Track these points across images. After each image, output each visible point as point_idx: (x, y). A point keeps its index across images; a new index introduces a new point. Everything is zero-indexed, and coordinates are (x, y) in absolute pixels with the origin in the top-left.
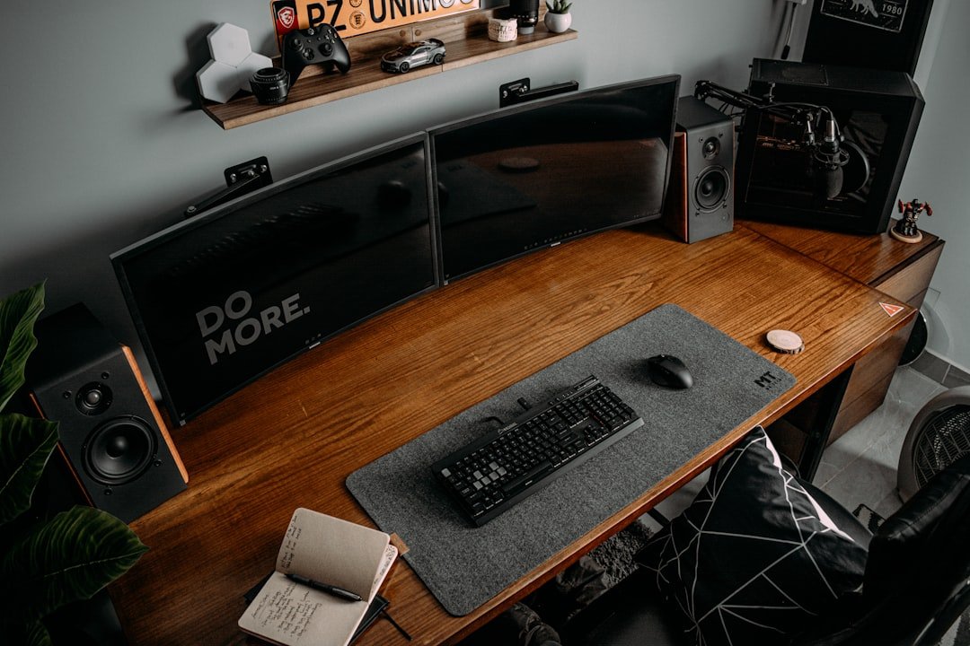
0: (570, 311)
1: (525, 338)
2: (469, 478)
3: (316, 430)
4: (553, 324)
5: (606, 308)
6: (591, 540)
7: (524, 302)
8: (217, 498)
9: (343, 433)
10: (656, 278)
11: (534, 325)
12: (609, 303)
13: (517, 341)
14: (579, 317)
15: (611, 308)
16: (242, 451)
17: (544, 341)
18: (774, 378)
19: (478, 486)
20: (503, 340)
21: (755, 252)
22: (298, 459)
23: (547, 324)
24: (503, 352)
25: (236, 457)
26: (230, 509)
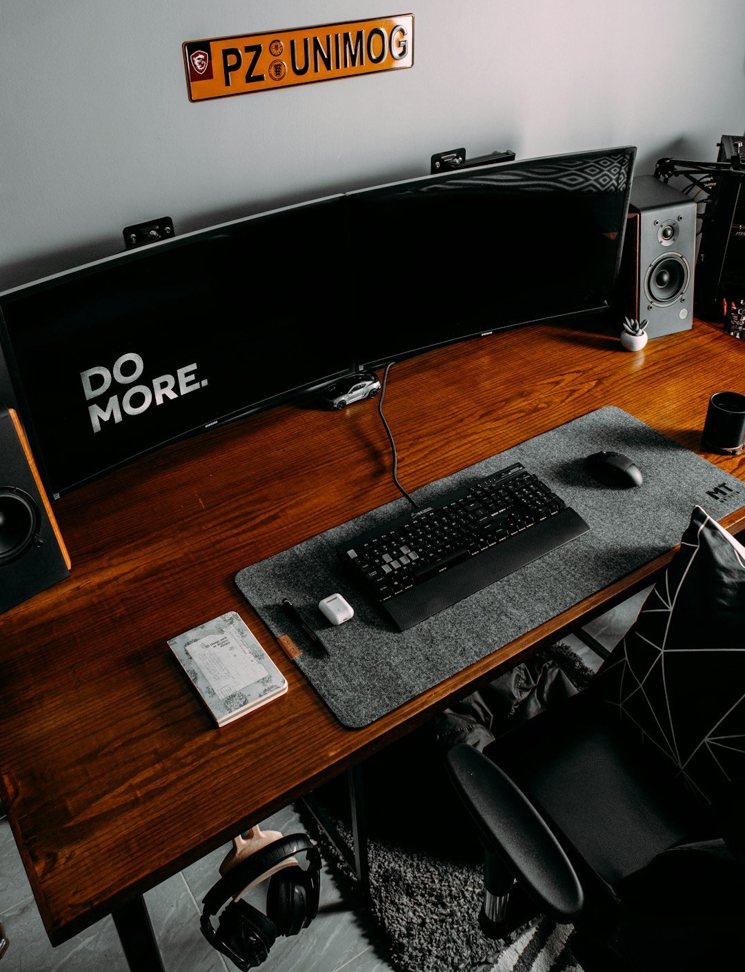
0: (501, 408)
1: (451, 434)
2: (377, 561)
3: (215, 522)
4: (482, 420)
5: (543, 405)
6: (521, 650)
7: (450, 397)
8: (98, 592)
9: (244, 527)
10: (601, 376)
11: (462, 420)
12: (547, 400)
13: (442, 437)
14: (513, 414)
15: (549, 406)
16: (130, 543)
17: (472, 438)
18: (731, 490)
19: (387, 569)
20: (426, 436)
21: (717, 351)
22: (193, 553)
23: (476, 421)
24: (427, 447)
25: (121, 549)
26: (113, 604)
